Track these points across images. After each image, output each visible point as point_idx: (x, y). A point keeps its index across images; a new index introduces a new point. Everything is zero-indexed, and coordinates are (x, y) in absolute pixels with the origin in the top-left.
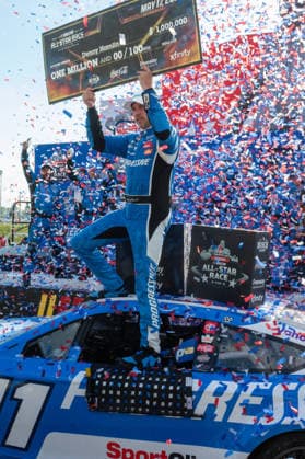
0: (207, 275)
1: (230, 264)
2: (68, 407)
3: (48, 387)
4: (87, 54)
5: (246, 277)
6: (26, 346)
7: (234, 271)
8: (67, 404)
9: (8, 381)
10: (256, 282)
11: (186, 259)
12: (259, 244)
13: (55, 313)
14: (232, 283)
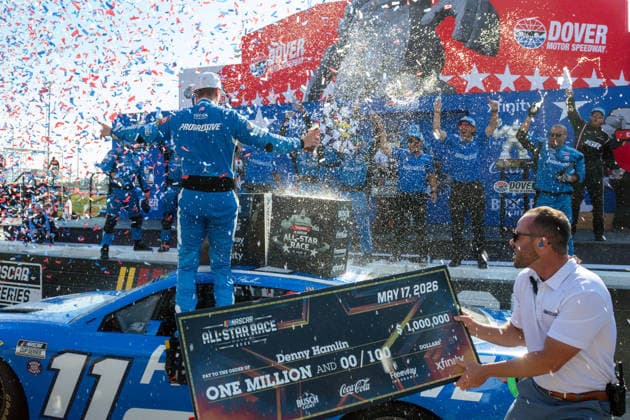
0: (289, 244)
1: (311, 234)
2: (148, 382)
3: (127, 362)
4: (288, 358)
5: (327, 246)
6: (104, 320)
7: (315, 241)
8: (146, 379)
9: (85, 357)
10: (337, 251)
11: (267, 228)
12: (340, 212)
13: (134, 286)
14: (314, 253)
